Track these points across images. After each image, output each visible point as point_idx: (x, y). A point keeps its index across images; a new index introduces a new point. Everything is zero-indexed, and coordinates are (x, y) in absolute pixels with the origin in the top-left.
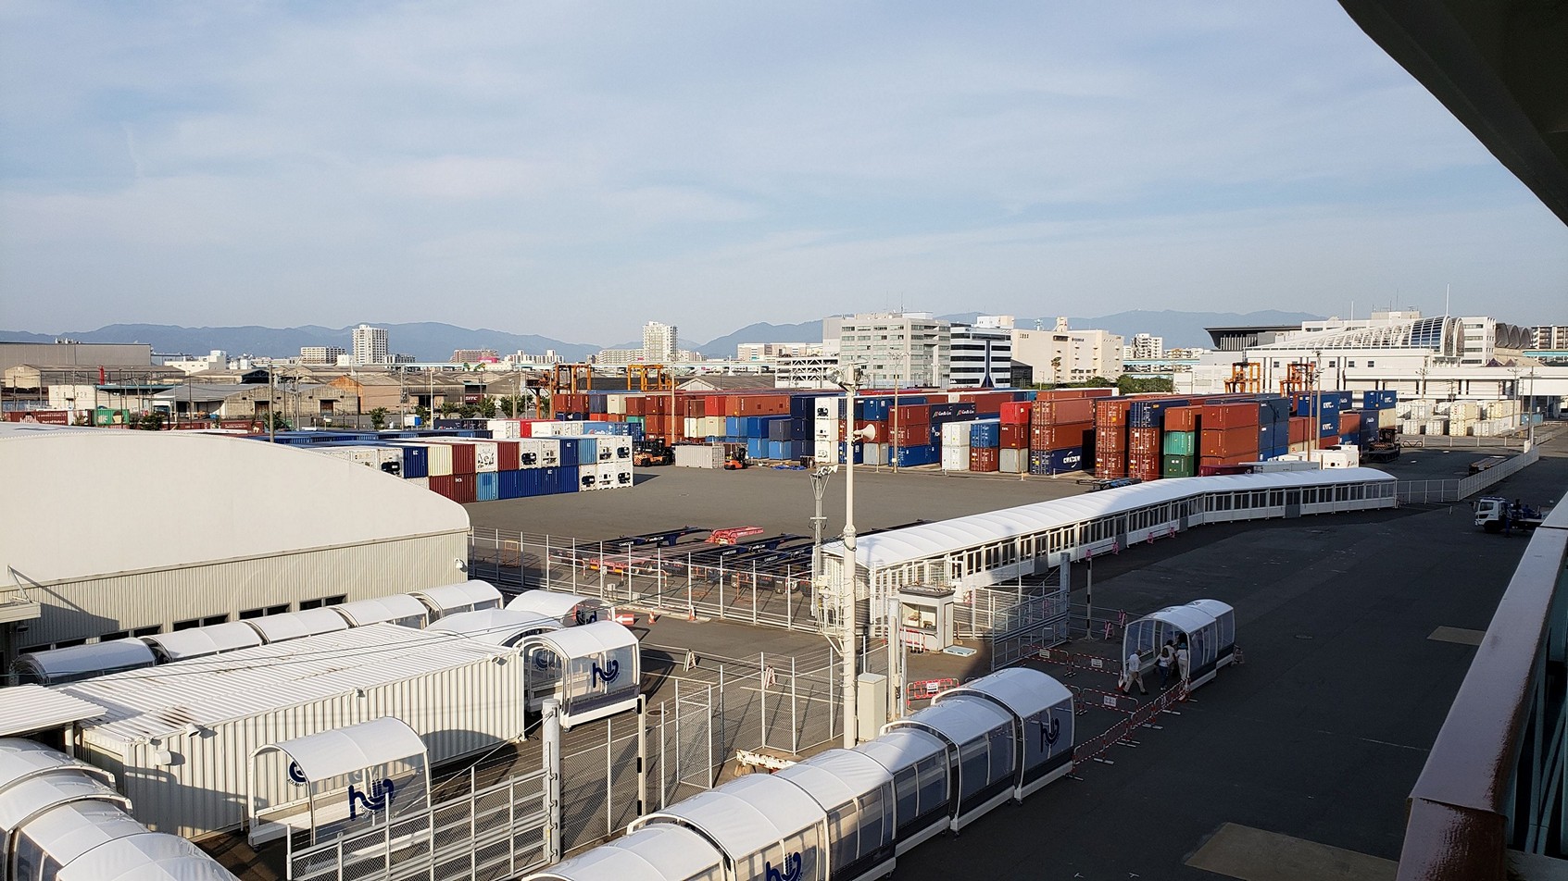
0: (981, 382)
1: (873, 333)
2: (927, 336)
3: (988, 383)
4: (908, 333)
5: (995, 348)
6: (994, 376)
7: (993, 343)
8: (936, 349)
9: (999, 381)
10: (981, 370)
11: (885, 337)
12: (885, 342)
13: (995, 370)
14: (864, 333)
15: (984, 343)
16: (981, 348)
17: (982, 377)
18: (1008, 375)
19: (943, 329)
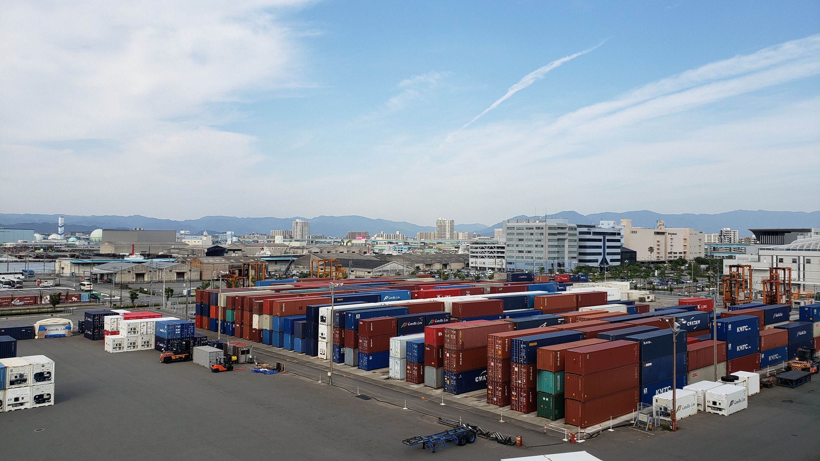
0: (600, 261)
1: (525, 231)
2: (559, 234)
3: (604, 261)
4: (546, 231)
5: (609, 240)
6: (608, 258)
7: (608, 237)
8: (567, 241)
9: (612, 260)
10: (600, 254)
11: (532, 234)
12: (532, 237)
13: (609, 254)
14: (520, 231)
15: (601, 237)
16: (600, 240)
17: (600, 258)
18: (619, 257)
19: (571, 228)
